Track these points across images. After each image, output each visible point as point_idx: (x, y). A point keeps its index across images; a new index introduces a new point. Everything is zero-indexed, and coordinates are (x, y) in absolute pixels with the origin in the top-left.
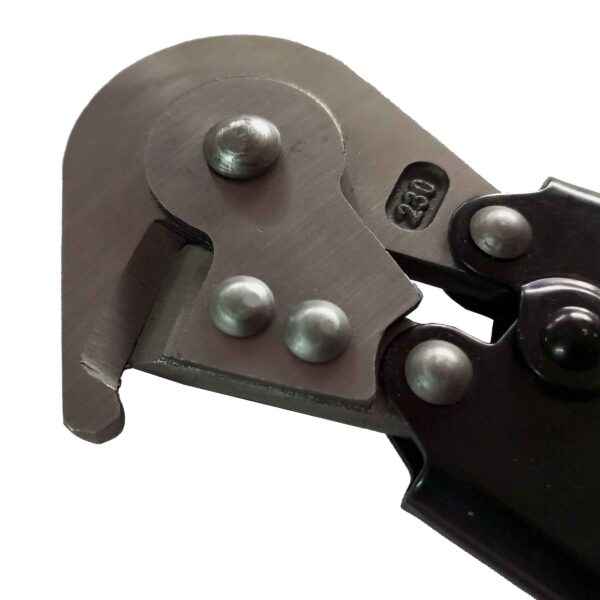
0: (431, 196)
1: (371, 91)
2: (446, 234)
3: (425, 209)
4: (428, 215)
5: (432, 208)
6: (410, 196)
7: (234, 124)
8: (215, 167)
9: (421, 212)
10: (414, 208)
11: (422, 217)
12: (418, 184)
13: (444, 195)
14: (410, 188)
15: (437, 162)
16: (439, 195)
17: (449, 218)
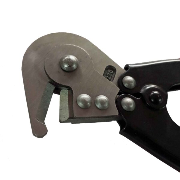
0: (112, 74)
1: (96, 48)
2: (117, 83)
3: (111, 77)
4: (112, 79)
5: (113, 77)
6: (108, 74)
7: (66, 58)
8: (62, 68)
9: (110, 78)
10: (109, 77)
11: (111, 79)
12: (109, 71)
13: (115, 74)
14: (107, 72)
15: (113, 65)
16: (114, 74)
17: (117, 79)
